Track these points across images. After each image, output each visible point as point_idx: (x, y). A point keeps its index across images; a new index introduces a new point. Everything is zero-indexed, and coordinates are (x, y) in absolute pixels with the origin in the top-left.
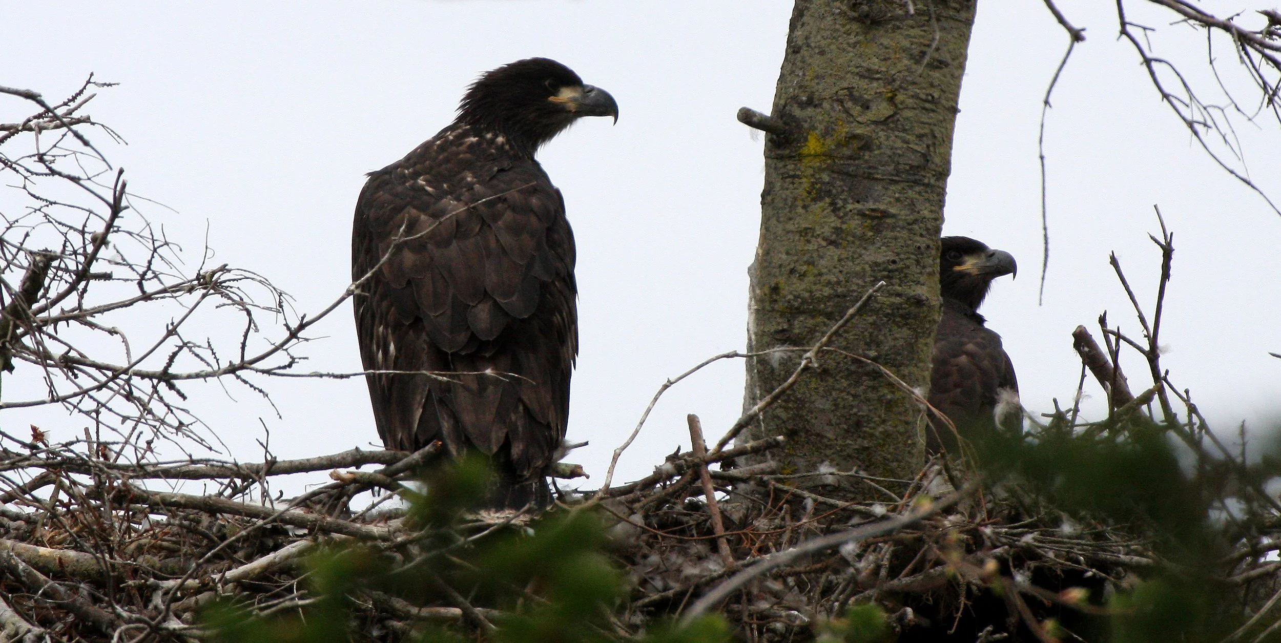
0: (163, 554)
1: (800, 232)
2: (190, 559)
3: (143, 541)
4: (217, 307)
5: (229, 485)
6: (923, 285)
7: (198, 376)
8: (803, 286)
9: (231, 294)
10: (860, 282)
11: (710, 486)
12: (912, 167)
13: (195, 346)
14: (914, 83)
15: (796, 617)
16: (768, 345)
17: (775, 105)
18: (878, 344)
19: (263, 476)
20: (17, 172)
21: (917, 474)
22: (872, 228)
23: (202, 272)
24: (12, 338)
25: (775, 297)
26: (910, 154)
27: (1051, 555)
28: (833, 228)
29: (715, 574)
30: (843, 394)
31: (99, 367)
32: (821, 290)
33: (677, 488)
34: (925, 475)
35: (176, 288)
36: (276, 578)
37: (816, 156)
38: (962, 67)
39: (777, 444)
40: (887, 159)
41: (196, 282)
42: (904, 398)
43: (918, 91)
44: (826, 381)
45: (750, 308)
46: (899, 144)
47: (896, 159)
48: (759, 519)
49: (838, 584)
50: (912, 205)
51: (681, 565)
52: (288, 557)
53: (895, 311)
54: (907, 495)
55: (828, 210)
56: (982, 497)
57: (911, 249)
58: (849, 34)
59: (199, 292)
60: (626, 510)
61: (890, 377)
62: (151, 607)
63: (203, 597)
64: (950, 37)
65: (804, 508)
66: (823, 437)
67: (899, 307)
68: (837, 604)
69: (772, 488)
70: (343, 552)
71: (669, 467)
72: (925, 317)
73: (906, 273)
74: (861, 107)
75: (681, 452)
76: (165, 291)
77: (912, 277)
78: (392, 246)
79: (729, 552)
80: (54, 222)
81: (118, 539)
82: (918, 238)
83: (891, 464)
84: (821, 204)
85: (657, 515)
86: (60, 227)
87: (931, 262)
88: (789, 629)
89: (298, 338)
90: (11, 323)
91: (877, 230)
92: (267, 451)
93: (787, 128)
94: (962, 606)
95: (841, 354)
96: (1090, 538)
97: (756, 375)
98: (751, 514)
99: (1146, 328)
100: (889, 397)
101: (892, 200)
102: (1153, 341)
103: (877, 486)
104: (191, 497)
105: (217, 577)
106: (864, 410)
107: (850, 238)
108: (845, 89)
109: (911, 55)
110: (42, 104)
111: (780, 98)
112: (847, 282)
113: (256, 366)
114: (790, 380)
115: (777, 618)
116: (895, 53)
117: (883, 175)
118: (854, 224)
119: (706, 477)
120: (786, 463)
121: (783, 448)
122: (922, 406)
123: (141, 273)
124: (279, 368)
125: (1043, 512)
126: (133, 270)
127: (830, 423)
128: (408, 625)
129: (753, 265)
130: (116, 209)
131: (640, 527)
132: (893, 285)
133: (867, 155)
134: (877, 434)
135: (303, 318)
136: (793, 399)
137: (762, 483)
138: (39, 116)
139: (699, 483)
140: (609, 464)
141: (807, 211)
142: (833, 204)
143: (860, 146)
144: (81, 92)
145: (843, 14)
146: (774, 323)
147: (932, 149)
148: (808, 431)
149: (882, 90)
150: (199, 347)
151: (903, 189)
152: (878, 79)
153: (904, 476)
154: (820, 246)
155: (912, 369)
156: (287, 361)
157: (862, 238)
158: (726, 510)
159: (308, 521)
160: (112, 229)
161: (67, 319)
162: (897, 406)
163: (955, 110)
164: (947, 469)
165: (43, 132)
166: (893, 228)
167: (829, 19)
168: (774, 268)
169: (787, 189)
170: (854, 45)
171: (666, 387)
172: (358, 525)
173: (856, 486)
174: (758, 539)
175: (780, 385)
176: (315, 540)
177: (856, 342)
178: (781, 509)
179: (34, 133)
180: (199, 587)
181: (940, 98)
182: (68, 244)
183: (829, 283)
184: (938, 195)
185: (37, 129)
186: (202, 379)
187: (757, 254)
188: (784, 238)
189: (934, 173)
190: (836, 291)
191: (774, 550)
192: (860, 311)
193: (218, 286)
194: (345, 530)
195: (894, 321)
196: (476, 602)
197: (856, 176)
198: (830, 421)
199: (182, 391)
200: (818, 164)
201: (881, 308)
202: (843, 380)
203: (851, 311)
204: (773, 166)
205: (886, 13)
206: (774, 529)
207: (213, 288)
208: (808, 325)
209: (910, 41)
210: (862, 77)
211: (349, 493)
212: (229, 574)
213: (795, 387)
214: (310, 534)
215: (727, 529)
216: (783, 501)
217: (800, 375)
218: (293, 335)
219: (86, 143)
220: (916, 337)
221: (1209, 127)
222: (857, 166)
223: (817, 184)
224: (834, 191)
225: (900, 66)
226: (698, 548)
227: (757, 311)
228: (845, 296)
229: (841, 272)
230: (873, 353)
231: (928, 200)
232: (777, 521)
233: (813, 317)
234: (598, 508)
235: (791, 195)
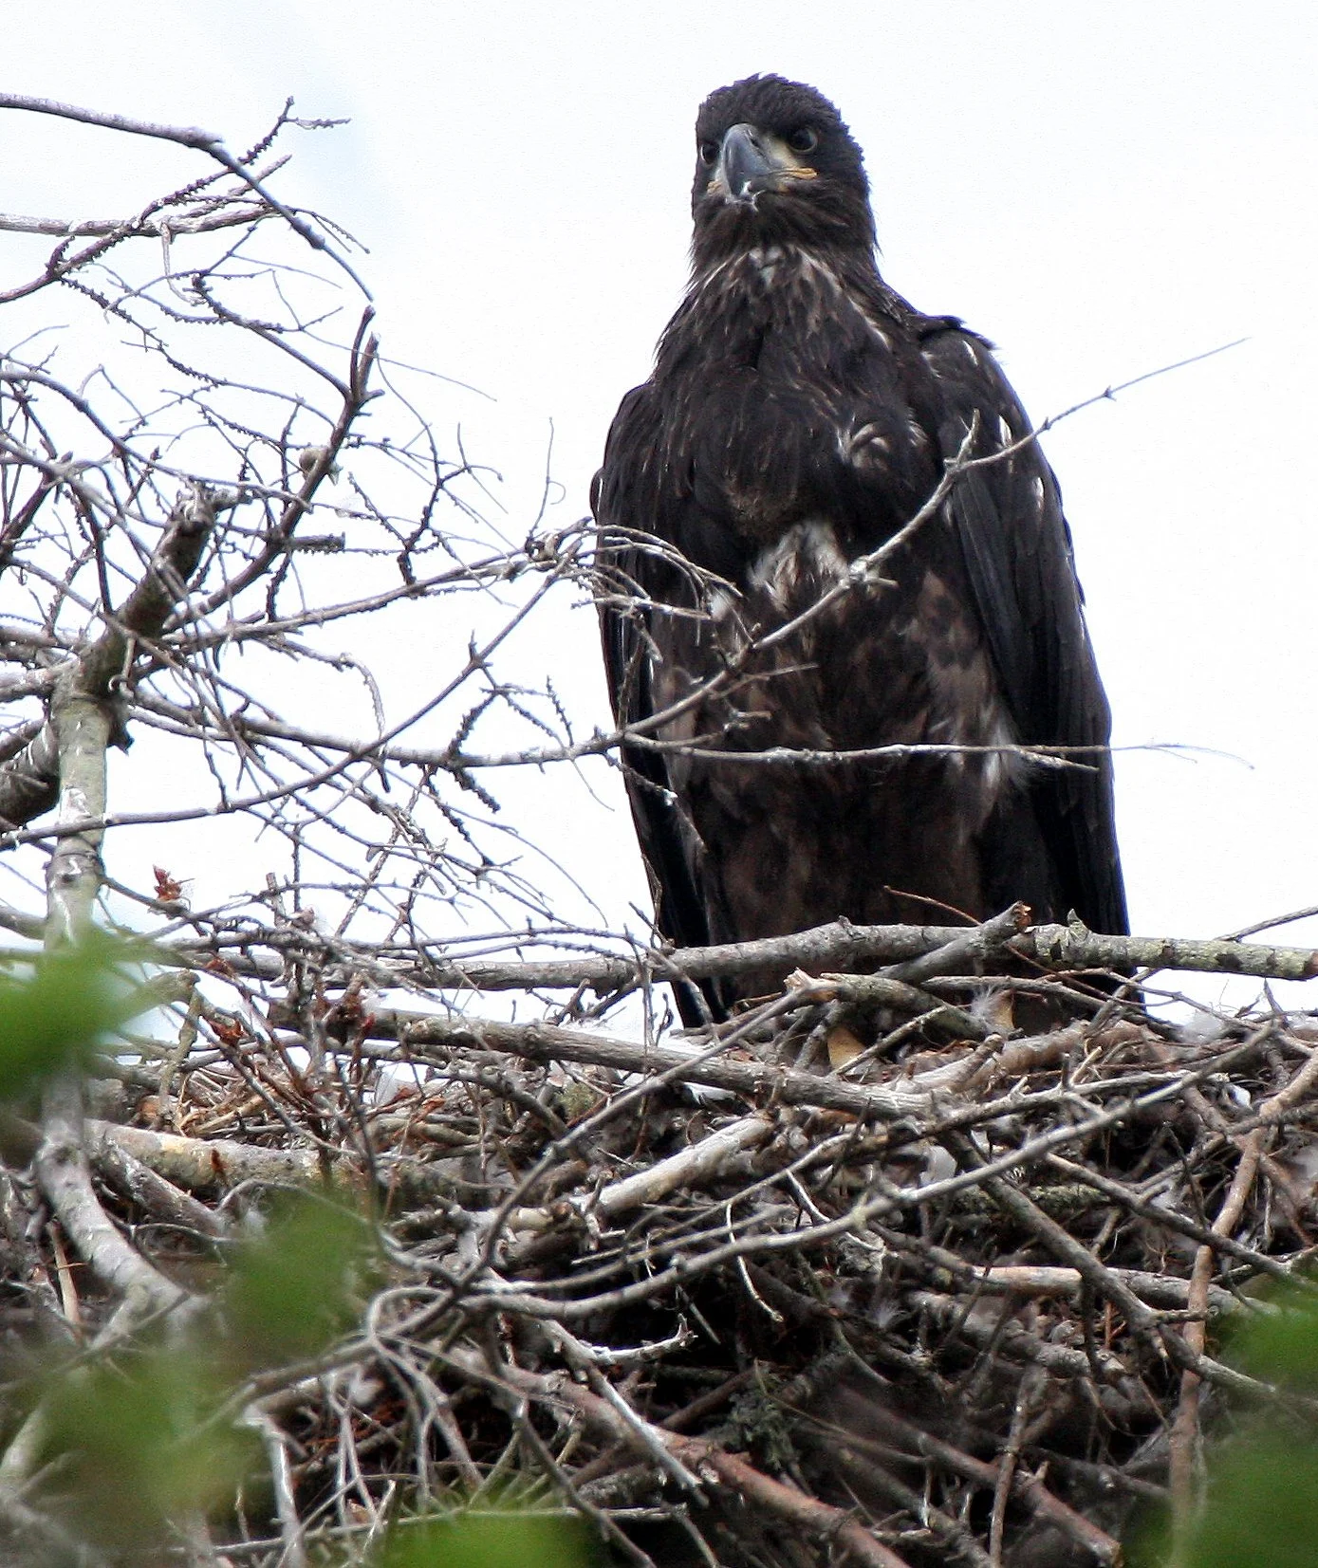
13: (520, 693)
24: (127, 675)
31: (310, 742)
35: (483, 570)
41: (523, 557)
70: (829, 1142)
76: (458, 575)
78: (945, 479)
80: (220, 423)
90: (130, 643)
123: (407, 535)
126: (390, 528)
128: (962, 1303)
130: (355, 400)
144: (267, 141)
150: (528, 694)
159: (749, 1077)
160: (345, 441)
161: (240, 640)
176: (772, 1118)
182: (249, 472)
185: (164, 231)
186: (535, 766)
193: (572, 565)
194: (828, 1098)
196: (1109, 1256)
199: (490, 792)
207: (561, 569)
214: (759, 1106)
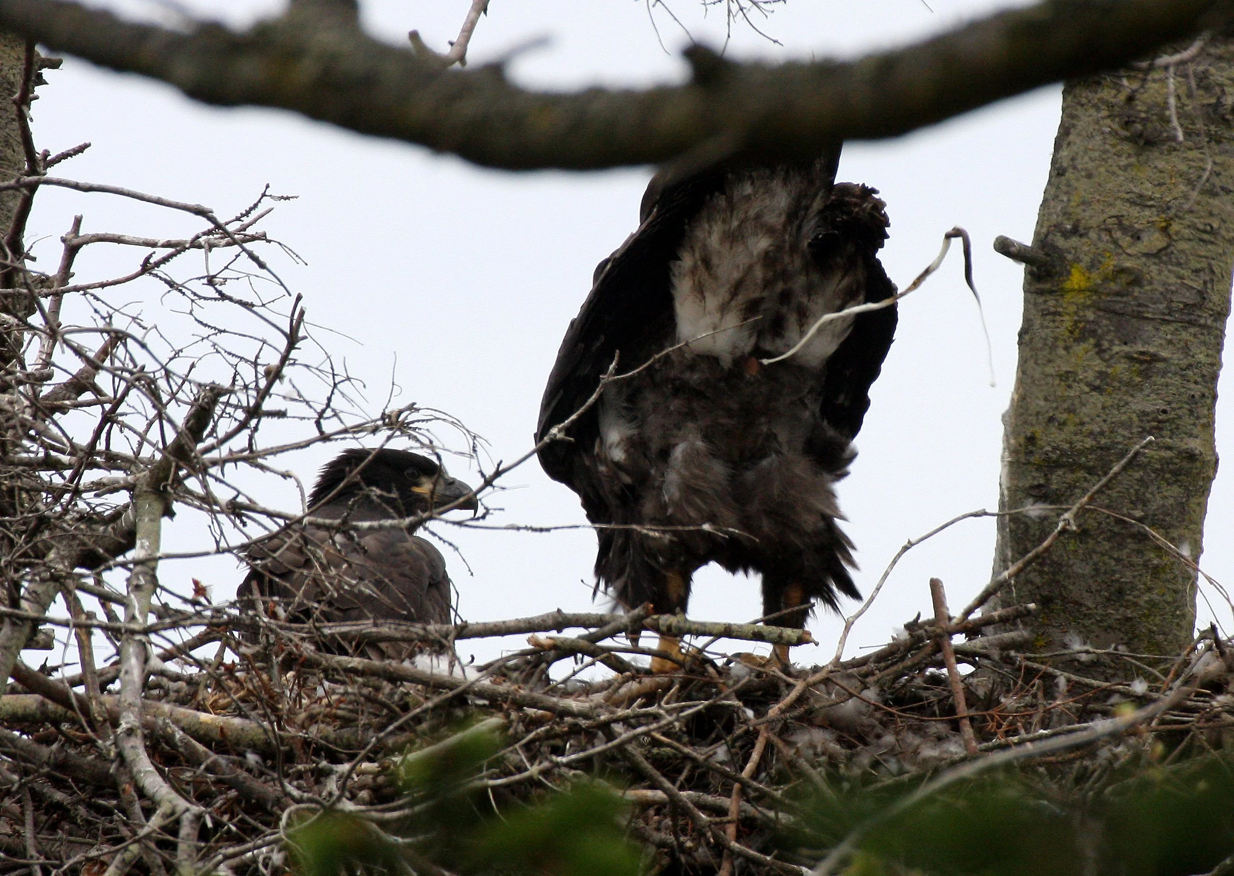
0: (338, 723)
1: (1061, 376)
2: (367, 731)
6: (1197, 437)
8: (1063, 436)
9: (419, 437)
10: (1126, 433)
12: (1186, 305)
14: (1191, 212)
16: (1022, 502)
17: (1037, 233)
18: (1145, 503)
19: (452, 640)
20: (184, 294)
21: (1185, 648)
22: (1140, 373)
23: (387, 412)
24: (173, 481)
25: (1030, 448)
26: (1184, 291)
28: (1097, 372)
29: (956, 757)
30: (1106, 558)
31: (270, 515)
32: (1082, 441)
33: (916, 660)
34: (1194, 649)
35: (359, 428)
37: (1080, 291)
39: (1029, 612)
40: (1158, 295)
41: (380, 423)
42: (1173, 564)
43: (1196, 220)
44: (1087, 543)
45: (1003, 461)
46: (1173, 280)
47: (1169, 296)
48: (1008, 696)
49: (1093, 771)
50: (1186, 349)
51: (918, 747)
53: (1165, 466)
54: (1172, 674)
55: (1092, 353)
57: (1185, 398)
58: (1120, 156)
59: (385, 433)
60: (859, 684)
61: (1158, 539)
65: (1057, 688)
66: (1081, 605)
67: (1169, 462)
68: (1091, 793)
70: (539, 731)
71: (907, 636)
72: (1198, 474)
73: (1178, 425)
74: (1132, 237)
75: (921, 620)
76: (345, 431)
77: (1184, 428)
78: (602, 384)
79: (972, 734)
80: (223, 352)
81: (287, 707)
82: (1192, 386)
83: (1157, 637)
84: (1086, 345)
85: (893, 688)
86: (229, 358)
87: (1206, 412)
89: (493, 487)
90: (174, 464)
91: (1146, 375)
93: (1049, 259)
95: (1103, 513)
97: (1008, 536)
98: (997, 690)
100: (1155, 562)
101: (1163, 342)
103: (1137, 663)
105: (398, 759)
106: (1128, 576)
107: (1116, 384)
108: (1114, 217)
109: (1189, 180)
110: (212, 220)
111: (1042, 226)
112: (1111, 432)
113: (445, 516)
114: (1046, 544)
116: (1171, 179)
117: (1154, 314)
118: (1121, 368)
119: (949, 651)
120: (1040, 633)
121: (1035, 617)
122: (1193, 573)
123: (319, 411)
124: (473, 519)
126: (311, 407)
127: (1089, 590)
129: (1007, 411)
130: (293, 339)
131: (874, 705)
132: (1163, 437)
133: (1136, 291)
134: (1142, 603)
135: (499, 465)
136: (1049, 562)
137: (1007, 659)
138: (209, 233)
139: (939, 656)
140: (841, 634)
141: (1069, 353)
142: (1098, 345)
143: (1129, 281)
144: (256, 206)
145: (1113, 133)
146: (1029, 478)
147: (1209, 286)
148: (1065, 598)
149: (1155, 219)
151: (1176, 329)
152: (1152, 206)
153: (1172, 650)
154: (1082, 393)
155: (1181, 530)
156: (482, 511)
157: (1129, 384)
158: (970, 685)
159: (499, 693)
160: (287, 362)
161: (236, 461)
162: (1164, 572)
164: (1219, 643)
165: (214, 249)
166: (1164, 373)
167: (1098, 138)
168: (1031, 415)
169: (1047, 327)
170: (1125, 168)
171: (905, 549)
172: (556, 698)
173: (1117, 661)
174: (1004, 721)
175: (1035, 547)
176: (507, 716)
177: (1119, 501)
178: (1033, 686)
179: (203, 250)
180: (378, 771)
181: (1219, 228)
182: (238, 377)
183: (1091, 433)
184: (1216, 337)
185: (207, 246)
187: (1013, 399)
188: (1043, 382)
189: (1211, 313)
190: (1099, 442)
191: (1023, 731)
192: (1124, 468)
193: (404, 427)
194: (542, 705)
195: (1163, 477)
196: (688, 785)
197: (1124, 315)
198: (1090, 587)
200: (1082, 300)
201: (1150, 462)
202: (1105, 543)
203: (1117, 467)
204: (1032, 301)
205: (1161, 132)
206: (1025, 707)
207: (399, 429)
208: (1068, 481)
209: (1188, 165)
210: (1133, 203)
211: (548, 660)
213: (1051, 550)
215: (970, 708)
216: (1036, 677)
217: (1056, 538)
218: (488, 482)
219: (262, 266)
220: (1188, 496)
222: (1125, 303)
223: (1080, 322)
224: (1100, 331)
225: (1176, 193)
226: (937, 727)
227: (1011, 463)
228: (1109, 449)
229: (1105, 421)
230: (1138, 513)
231: (1204, 343)
232: (1028, 699)
233: (1072, 471)
234: (826, 681)
235: (1051, 335)
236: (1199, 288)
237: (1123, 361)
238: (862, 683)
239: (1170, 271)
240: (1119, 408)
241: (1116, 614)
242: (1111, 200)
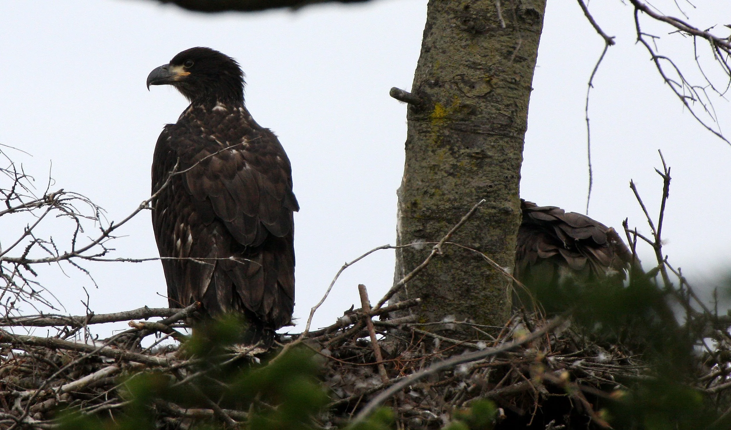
0: (21, 375)
1: (431, 167)
2: (38, 378)
3: (9, 367)
4: (57, 216)
5: (63, 331)
6: (510, 201)
7: (44, 261)
8: (433, 202)
9: (66, 209)
10: (469, 199)
11: (373, 331)
12: (502, 125)
13: (43, 241)
14: (504, 72)
15: (429, 415)
16: (410, 240)
17: (414, 86)
19: (85, 324)
21: (506, 323)
22: (477, 165)
23: (47, 194)
25: (414, 209)
26: (500, 117)
27: (593, 374)
28: (451, 165)
29: (376, 387)
30: (459, 271)
32: (444, 205)
33: (352, 332)
34: (511, 323)
35: (31, 205)
36: (94, 390)
37: (440, 118)
38: (534, 61)
39: (416, 303)
40: (485, 120)
41: (43, 201)
42: (497, 274)
43: (506, 76)
44: (448, 263)
45: (398, 217)
46: (494, 111)
47: (492, 120)
48: (405, 352)
49: (455, 393)
50: (502, 150)
51: (354, 382)
52: (102, 377)
53: (492, 218)
54: (499, 336)
55: (448, 154)
56: (548, 337)
57: (502, 178)
58: (462, 40)
59: (45, 207)
60: (319, 346)
61: (488, 260)
62: (13, 408)
63: (48, 402)
64: (526, 41)
65: (434, 345)
66: (446, 299)
67: (494, 215)
68: (455, 406)
69: (413, 332)
70: (137, 374)
71: (346, 318)
72: (511, 222)
73: (499, 194)
74: (470, 86)
75: (354, 309)
76: (23, 206)
77: (502, 196)
78: (169, 177)
79: (385, 373)
82: (506, 171)
83: (489, 316)
84: (444, 149)
85: (339, 349)
87: (514, 187)
88: (424, 423)
89: (109, 237)
91: (480, 166)
92: (88, 309)
93: (422, 100)
94: (536, 408)
95: (457, 246)
96: (617, 363)
97: (402, 260)
98: (399, 348)
99: (653, 228)
100: (488, 273)
101: (489, 147)
102: (658, 236)
103: (480, 330)
104: (39, 338)
105: (56, 389)
106: (472, 281)
107: (462, 171)
108: (459, 75)
109: (501, 53)
111: (417, 82)
112: (461, 199)
113: (82, 254)
114: (425, 263)
115: (416, 415)
116: (491, 52)
117: (484, 131)
118: (465, 162)
119: (371, 325)
120: (422, 315)
121: (420, 306)
122: (509, 279)
123: (8, 195)
124: (97, 256)
125: (587, 346)
126: (3, 193)
127: (450, 290)
128: (179, 420)
129: (400, 188)
131: (328, 357)
132: (490, 201)
133: (473, 118)
134: (480, 297)
135: (112, 224)
136: (426, 274)
137: (405, 328)
139: (366, 329)
140: (308, 317)
141: (435, 154)
142: (451, 149)
143: (468, 112)
145: (457, 27)
146: (414, 226)
147: (515, 114)
148: (436, 295)
149: (483, 76)
150: (45, 242)
151: (497, 139)
152: (480, 69)
153: (498, 323)
154: (443, 177)
155: (502, 255)
156: (102, 251)
157: (470, 171)
158: (383, 346)
159: (115, 353)
162: (493, 279)
163: (530, 89)
164: (525, 319)
166: (490, 165)
167: (448, 30)
168: (414, 190)
169: (422, 140)
170: (465, 47)
171: (344, 268)
172: (147, 356)
173: (467, 331)
174: (404, 365)
175: (418, 266)
176: (120, 366)
177: (466, 238)
178: (419, 345)
180: (45, 396)
181: (520, 81)
183: (449, 199)
184: (519, 143)
186: (47, 263)
187: (403, 181)
188: (420, 171)
189: (516, 129)
190: (453, 205)
191: (414, 371)
192: (469, 218)
193: (57, 203)
194: (139, 360)
195: (491, 224)
196: (223, 406)
197: (466, 131)
198: (450, 288)
199: (35, 271)
200: (442, 124)
201: (482, 216)
202: (458, 262)
203: (464, 218)
204: (413, 125)
205: (485, 26)
206: (415, 358)
207: (54, 205)
208: (436, 227)
209: (501, 44)
210: (470, 67)
211: (141, 335)
212: (64, 387)
213: (427, 267)
214: (116, 362)
215: (384, 358)
216: (421, 340)
217: (430, 260)
218: (106, 234)
220: (505, 235)
221: (695, 100)
222: (467, 125)
223: (441, 136)
224: (452, 141)
225: (494, 60)
226: (365, 370)
227: (403, 218)
228: (460, 209)
229: (457, 193)
230: (477, 245)
231: (512, 147)
232: (416, 353)
233: (439, 222)
234: (300, 345)
235: (424, 144)
236: (509, 115)
237: (466, 158)
238: (322, 345)
239: (492, 106)
240: (464, 185)
241: (465, 303)
242: (457, 66)
